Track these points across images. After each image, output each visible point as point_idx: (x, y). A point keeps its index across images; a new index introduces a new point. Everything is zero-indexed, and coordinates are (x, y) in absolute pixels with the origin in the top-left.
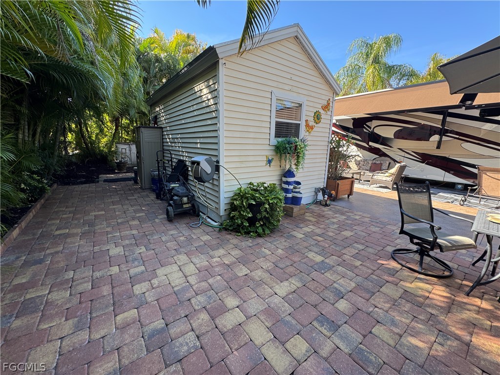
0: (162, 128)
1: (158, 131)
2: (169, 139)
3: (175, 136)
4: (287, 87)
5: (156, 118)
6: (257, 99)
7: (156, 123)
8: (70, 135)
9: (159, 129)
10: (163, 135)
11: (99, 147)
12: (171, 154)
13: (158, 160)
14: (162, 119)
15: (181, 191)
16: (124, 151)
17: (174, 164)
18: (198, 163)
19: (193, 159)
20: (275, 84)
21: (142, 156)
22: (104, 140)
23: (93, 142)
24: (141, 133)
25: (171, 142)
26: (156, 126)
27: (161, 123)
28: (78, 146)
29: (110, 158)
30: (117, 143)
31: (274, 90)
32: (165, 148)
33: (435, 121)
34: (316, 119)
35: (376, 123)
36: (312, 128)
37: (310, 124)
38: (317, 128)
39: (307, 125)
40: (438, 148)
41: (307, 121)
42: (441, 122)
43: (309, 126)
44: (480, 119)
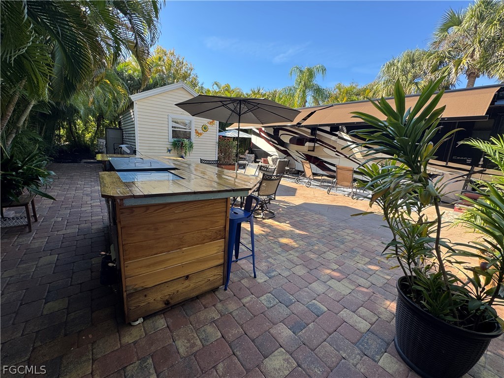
0: (123, 129)
1: (119, 131)
2: (125, 136)
4: (179, 112)
6: (158, 119)
7: (119, 125)
8: (62, 130)
9: (121, 130)
10: (123, 134)
11: (84, 140)
14: (123, 123)
16: (102, 143)
18: (121, 148)
21: (108, 146)
22: (88, 136)
23: (79, 136)
24: (107, 132)
27: (122, 126)
28: (68, 139)
29: (92, 148)
30: (98, 138)
31: (170, 114)
33: (307, 133)
34: (203, 129)
35: (281, 132)
36: (201, 134)
37: (199, 132)
38: (205, 134)
39: (197, 132)
40: (313, 151)
41: (196, 130)
42: (310, 134)
43: (198, 133)
44: (330, 133)
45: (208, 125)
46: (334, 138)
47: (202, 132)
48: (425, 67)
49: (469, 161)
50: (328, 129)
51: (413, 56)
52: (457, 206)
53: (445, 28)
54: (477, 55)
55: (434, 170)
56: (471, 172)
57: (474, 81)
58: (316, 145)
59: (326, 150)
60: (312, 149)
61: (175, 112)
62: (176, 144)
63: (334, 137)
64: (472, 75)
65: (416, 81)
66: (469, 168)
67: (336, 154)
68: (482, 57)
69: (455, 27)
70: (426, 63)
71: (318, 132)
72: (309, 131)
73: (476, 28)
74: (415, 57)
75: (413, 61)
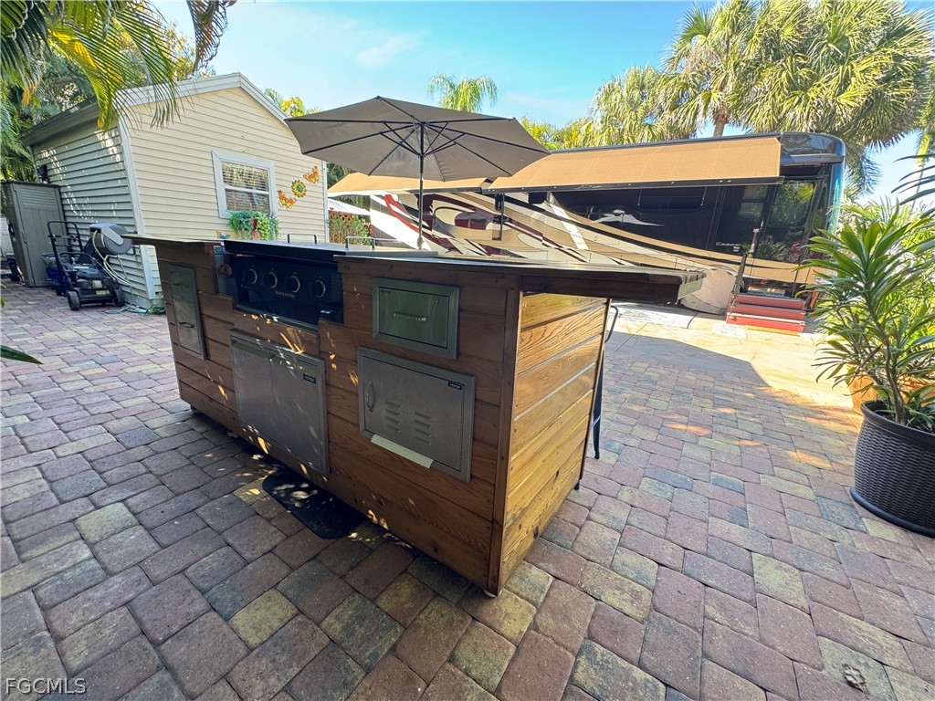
0: (57, 186)
1: (51, 192)
2: (74, 205)
3: (81, 201)
4: (237, 148)
5: (44, 171)
6: (188, 160)
7: (45, 177)
9: (52, 189)
10: (62, 199)
12: (77, 229)
13: (51, 236)
14: (57, 171)
15: (89, 272)
17: (84, 244)
18: (99, 231)
19: (93, 226)
20: (217, 143)
21: (21, 230)
24: (14, 193)
25: (77, 211)
26: (45, 182)
27: (56, 178)
31: (214, 150)
32: (69, 220)
33: (488, 205)
34: (296, 190)
35: (436, 204)
36: (291, 201)
37: (288, 196)
38: (300, 202)
39: (282, 197)
40: (499, 239)
41: (280, 192)
42: (494, 208)
43: (285, 199)
44: (529, 206)
45: (305, 182)
46: (535, 215)
47: (293, 196)
48: (661, 99)
49: (736, 248)
50: (525, 198)
51: (643, 79)
52: (730, 315)
53: (688, 37)
54: (730, 86)
55: (691, 264)
56: (743, 265)
57: (723, 128)
58: (505, 228)
59: (522, 236)
60: (498, 236)
61: (228, 146)
62: (241, 222)
63: (536, 212)
64: (720, 119)
65: (648, 121)
66: (738, 259)
67: (543, 244)
68: (736, 90)
69: (700, 36)
70: (663, 91)
71: (507, 204)
72: (493, 201)
73: (728, 42)
74: (646, 81)
75: (642, 87)
